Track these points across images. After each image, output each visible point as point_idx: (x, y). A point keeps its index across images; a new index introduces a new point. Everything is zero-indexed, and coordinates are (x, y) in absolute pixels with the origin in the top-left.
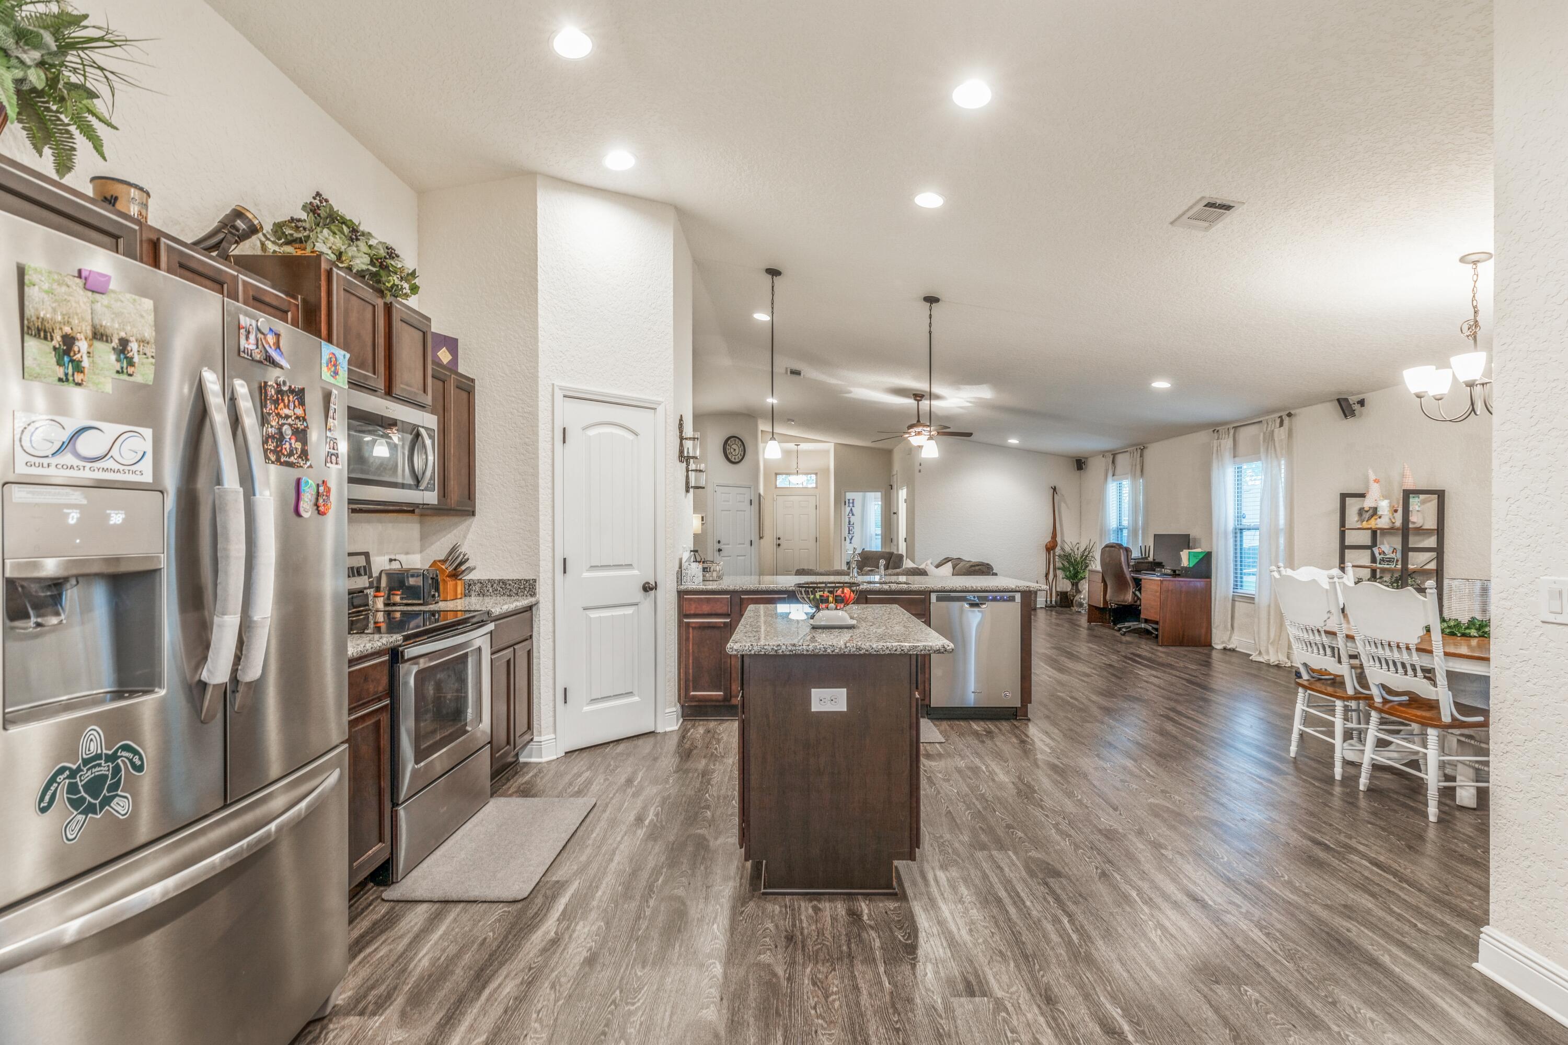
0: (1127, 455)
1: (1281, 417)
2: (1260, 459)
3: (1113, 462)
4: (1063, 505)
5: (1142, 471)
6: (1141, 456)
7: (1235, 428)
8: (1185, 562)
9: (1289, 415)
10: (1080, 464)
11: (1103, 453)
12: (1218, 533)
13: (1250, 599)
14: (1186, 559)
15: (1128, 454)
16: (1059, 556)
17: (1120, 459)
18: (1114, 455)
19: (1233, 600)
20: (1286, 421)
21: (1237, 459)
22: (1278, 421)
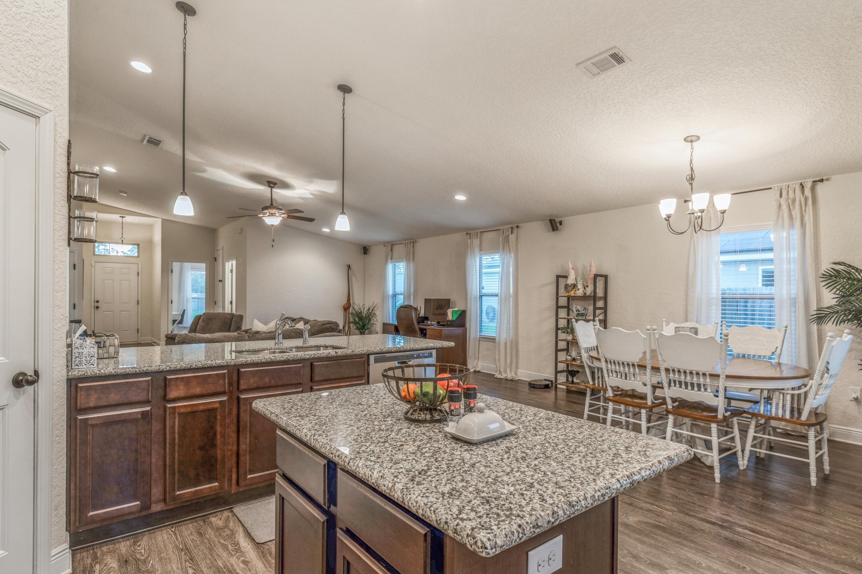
0: (402, 247)
1: (512, 228)
2: (499, 252)
3: (391, 250)
4: (354, 278)
5: (413, 258)
6: (413, 247)
7: (481, 232)
8: (450, 317)
9: (517, 227)
10: (365, 250)
11: (385, 244)
12: (471, 298)
13: (492, 340)
14: (450, 315)
15: (402, 245)
16: (352, 313)
17: (396, 248)
18: (392, 245)
19: (479, 340)
20: (515, 231)
21: (482, 252)
22: (510, 230)
